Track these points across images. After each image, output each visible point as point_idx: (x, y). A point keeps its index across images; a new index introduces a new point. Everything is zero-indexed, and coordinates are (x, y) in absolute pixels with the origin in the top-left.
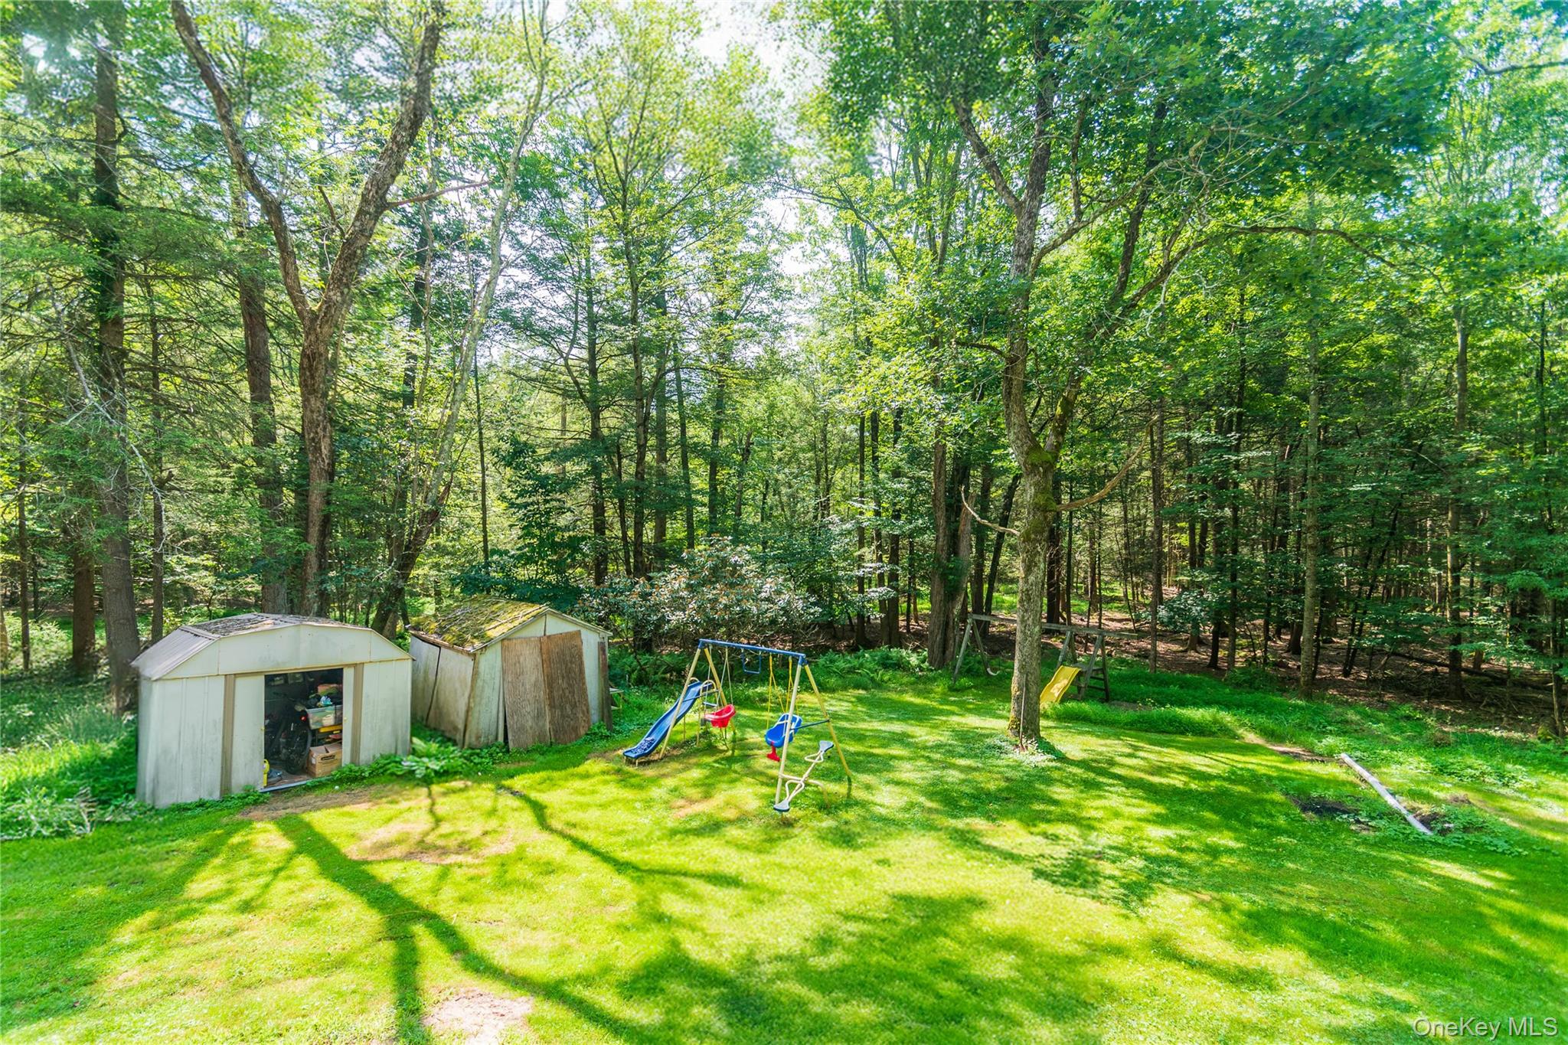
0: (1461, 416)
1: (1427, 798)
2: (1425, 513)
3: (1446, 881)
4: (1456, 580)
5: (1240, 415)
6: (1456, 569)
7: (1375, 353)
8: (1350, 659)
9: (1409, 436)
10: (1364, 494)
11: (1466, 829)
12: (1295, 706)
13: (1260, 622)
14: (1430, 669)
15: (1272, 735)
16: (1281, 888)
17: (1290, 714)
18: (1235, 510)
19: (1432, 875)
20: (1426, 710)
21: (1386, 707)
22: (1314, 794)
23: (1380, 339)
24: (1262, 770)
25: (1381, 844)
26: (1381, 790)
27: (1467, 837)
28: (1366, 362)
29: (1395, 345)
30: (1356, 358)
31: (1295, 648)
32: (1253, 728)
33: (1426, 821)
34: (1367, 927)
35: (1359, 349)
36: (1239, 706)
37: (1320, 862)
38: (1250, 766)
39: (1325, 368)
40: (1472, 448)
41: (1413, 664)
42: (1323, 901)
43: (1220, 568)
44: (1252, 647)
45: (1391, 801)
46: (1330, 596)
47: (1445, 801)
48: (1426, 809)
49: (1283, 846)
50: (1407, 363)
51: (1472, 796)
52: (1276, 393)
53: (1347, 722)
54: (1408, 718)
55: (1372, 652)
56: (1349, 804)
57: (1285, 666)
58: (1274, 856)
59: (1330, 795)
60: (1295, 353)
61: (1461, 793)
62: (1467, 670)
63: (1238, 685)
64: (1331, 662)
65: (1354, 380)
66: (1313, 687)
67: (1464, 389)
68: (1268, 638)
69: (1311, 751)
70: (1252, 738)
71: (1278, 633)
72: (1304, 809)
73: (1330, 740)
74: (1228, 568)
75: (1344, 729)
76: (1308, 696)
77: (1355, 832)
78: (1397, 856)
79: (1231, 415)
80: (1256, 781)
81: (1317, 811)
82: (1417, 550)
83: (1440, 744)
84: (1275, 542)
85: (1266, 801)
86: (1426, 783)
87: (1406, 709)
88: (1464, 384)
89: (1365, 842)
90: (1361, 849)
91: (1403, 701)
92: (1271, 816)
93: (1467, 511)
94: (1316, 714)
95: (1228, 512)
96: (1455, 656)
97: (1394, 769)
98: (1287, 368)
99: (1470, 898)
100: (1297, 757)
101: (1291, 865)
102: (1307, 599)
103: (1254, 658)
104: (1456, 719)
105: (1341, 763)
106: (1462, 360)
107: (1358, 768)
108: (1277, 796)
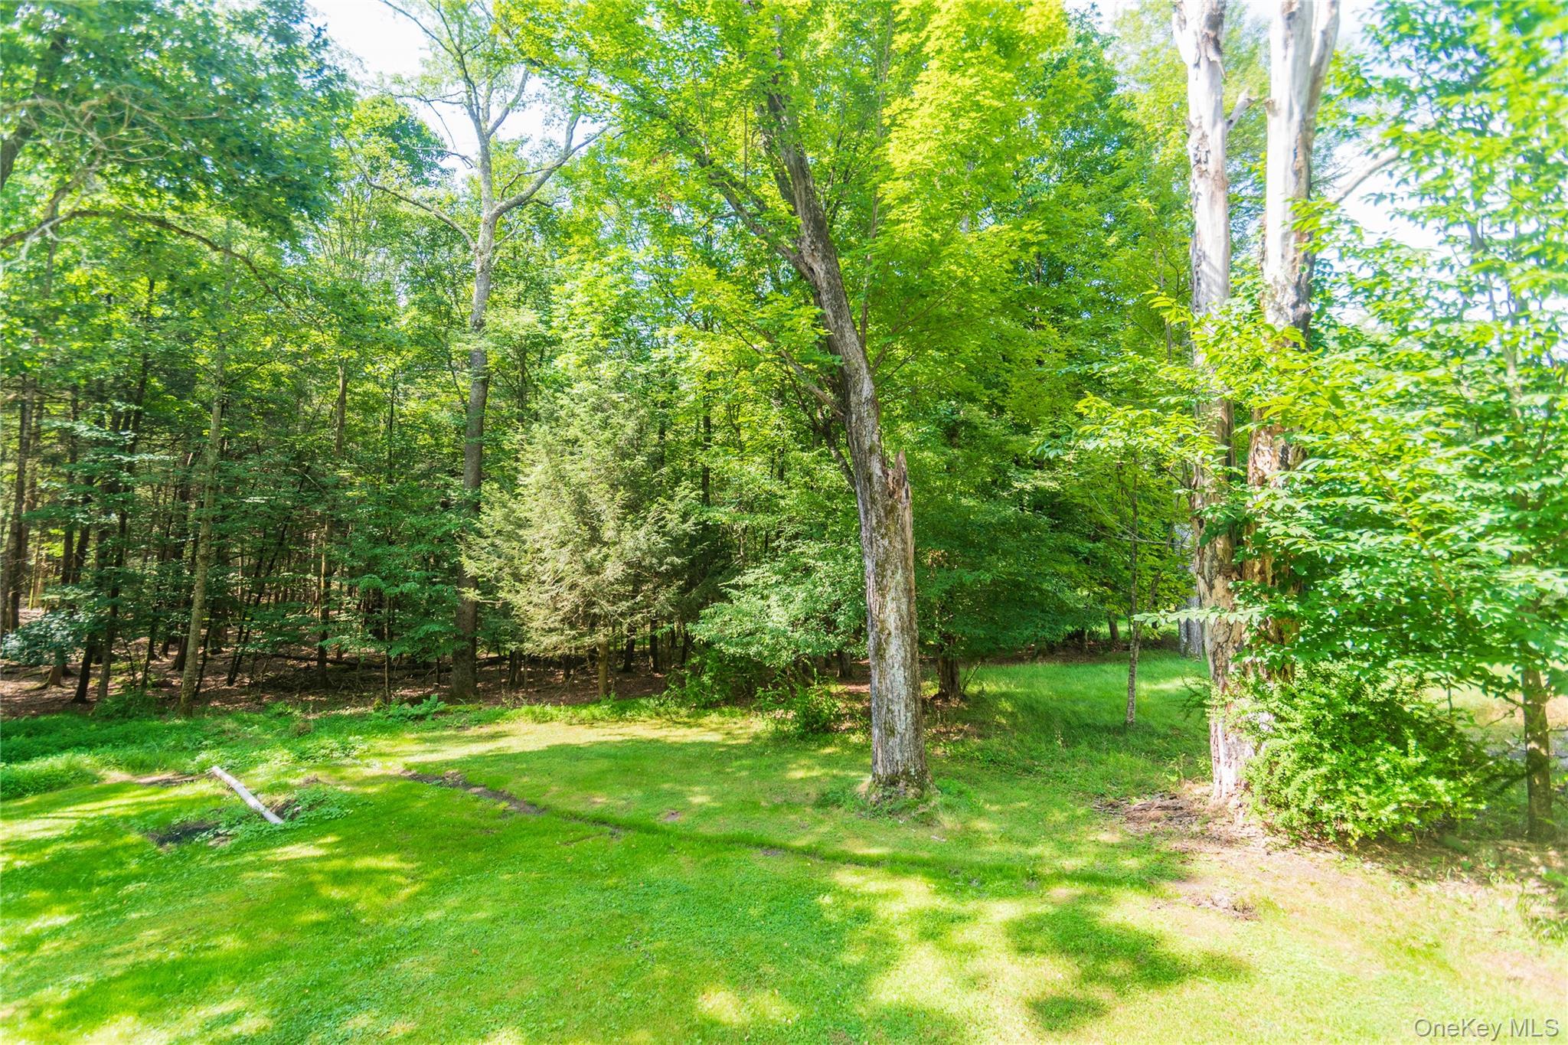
0: (339, 446)
1: (285, 788)
2: (311, 527)
3: (289, 865)
4: (328, 585)
5: (138, 413)
6: (329, 574)
7: (276, 379)
8: (236, 666)
9: (299, 457)
10: (256, 506)
11: (311, 807)
12: (171, 729)
13: (144, 640)
14: (304, 665)
15: (139, 767)
16: (116, 949)
17: (163, 737)
18: (123, 517)
19: (277, 863)
20: (295, 705)
21: (265, 708)
22: (176, 821)
23: (282, 367)
24: (121, 812)
25: (237, 850)
26: (245, 793)
27: (313, 814)
28: (268, 385)
29: (293, 376)
30: (259, 378)
31: (179, 664)
32: (118, 764)
33: (279, 813)
34: (208, 948)
35: (263, 371)
36: (103, 743)
37: (169, 897)
38: (105, 813)
39: (232, 383)
40: (344, 473)
41: (290, 662)
42: (163, 944)
43: (100, 582)
44: (133, 670)
45: (253, 802)
46: (220, 606)
47: (299, 786)
48: (281, 799)
49: (129, 897)
50: (302, 394)
51: (320, 774)
52: (181, 397)
53: (224, 732)
54: (280, 714)
55: (256, 657)
56: (210, 820)
57: (169, 685)
58: (116, 912)
59: (192, 816)
60: (201, 361)
61: (312, 774)
62: (331, 661)
63: (109, 717)
64: (218, 673)
65: (255, 399)
66: (195, 701)
67: (342, 425)
68: (152, 656)
69: (183, 774)
70: (116, 776)
71: (165, 651)
72: (162, 842)
73: (203, 756)
74: (109, 584)
75: (222, 740)
76: (188, 713)
77: (213, 847)
78: (250, 857)
79: (128, 412)
80: (111, 827)
81: (176, 839)
82: (303, 559)
83: (302, 733)
84: (169, 552)
85: (117, 849)
86: (285, 774)
87: (279, 707)
88: (342, 420)
89: (221, 855)
90: (216, 864)
91: (279, 698)
92: (121, 864)
93: (338, 525)
94: (193, 730)
95: (115, 518)
96: (322, 651)
97: (261, 769)
98: (193, 375)
99: (304, 872)
100: (167, 784)
101: (134, 915)
102: (195, 611)
103: (133, 683)
104: (318, 707)
105: (211, 777)
106: (342, 401)
107: (228, 778)
108: (134, 838)
